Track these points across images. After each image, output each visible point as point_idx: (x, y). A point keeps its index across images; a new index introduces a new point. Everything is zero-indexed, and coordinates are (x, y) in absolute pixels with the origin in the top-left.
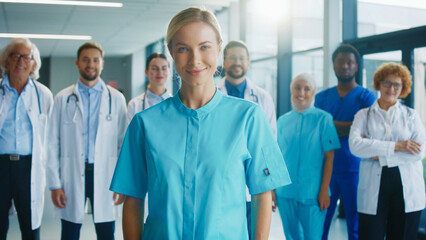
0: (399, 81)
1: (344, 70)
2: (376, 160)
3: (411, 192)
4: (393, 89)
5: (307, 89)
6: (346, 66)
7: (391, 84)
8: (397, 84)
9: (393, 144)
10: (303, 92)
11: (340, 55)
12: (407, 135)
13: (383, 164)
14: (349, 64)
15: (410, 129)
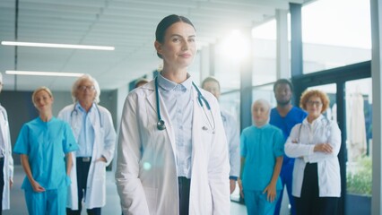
0: (319, 100)
1: (283, 96)
2: (301, 158)
3: (325, 181)
4: (315, 106)
5: (262, 110)
6: (284, 93)
7: (313, 103)
8: (317, 103)
9: (313, 146)
10: (259, 112)
11: (279, 86)
12: (324, 139)
13: (306, 161)
14: (286, 91)
15: (326, 134)
